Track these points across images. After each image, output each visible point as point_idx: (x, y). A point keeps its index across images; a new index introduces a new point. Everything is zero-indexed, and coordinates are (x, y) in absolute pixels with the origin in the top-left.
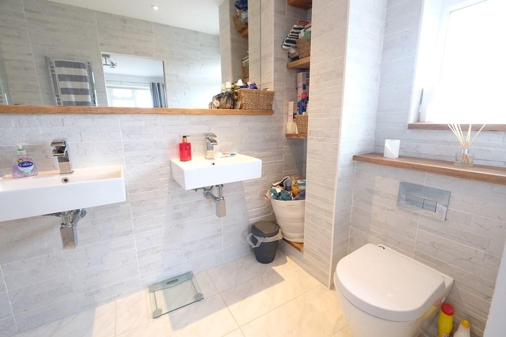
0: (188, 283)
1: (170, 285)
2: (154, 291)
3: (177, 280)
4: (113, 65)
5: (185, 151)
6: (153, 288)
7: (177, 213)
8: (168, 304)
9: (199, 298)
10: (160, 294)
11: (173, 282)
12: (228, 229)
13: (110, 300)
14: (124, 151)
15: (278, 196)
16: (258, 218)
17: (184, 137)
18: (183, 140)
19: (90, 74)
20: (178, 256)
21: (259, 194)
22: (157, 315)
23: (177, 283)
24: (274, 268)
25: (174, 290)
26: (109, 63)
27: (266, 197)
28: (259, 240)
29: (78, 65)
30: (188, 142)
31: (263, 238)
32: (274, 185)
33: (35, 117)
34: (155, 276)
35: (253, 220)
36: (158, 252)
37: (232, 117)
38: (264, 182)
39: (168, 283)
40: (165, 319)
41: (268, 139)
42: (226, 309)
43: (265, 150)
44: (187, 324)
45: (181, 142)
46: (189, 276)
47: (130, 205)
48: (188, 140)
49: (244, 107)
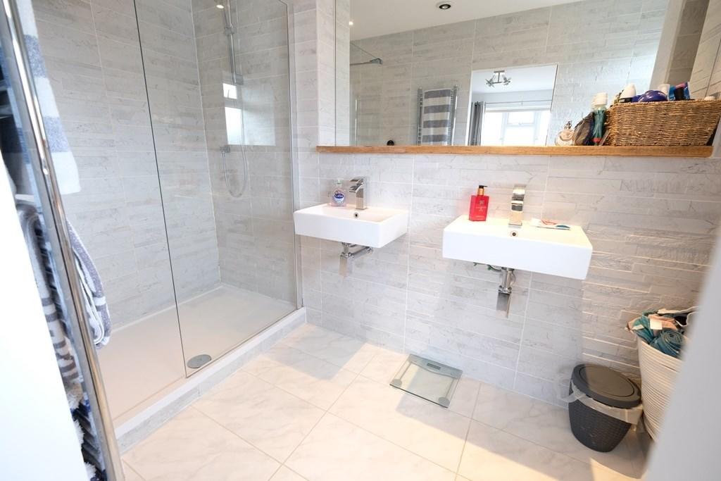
0: (449, 380)
1: (428, 368)
2: (411, 363)
3: (439, 368)
4: (506, 81)
5: (479, 206)
6: (413, 359)
7: (457, 287)
8: (413, 384)
9: (443, 403)
10: (414, 368)
11: (433, 366)
12: (531, 346)
13: (377, 344)
14: (414, 196)
15: (651, 337)
16: (606, 361)
17: (481, 187)
18: (479, 192)
19: (453, 102)
20: (448, 341)
21: (619, 317)
22: (396, 384)
23: (438, 371)
24: (594, 463)
25: (431, 376)
26: (502, 79)
27: (628, 327)
28: (574, 392)
29: (443, 94)
30: (485, 194)
31: (584, 395)
32: (660, 312)
33: (353, 156)
34: (420, 348)
35: (590, 357)
36: (427, 322)
37: (582, 159)
38: (643, 299)
39: (429, 365)
40: (398, 395)
41: (680, 212)
42: (461, 442)
43: (660, 233)
44: (411, 416)
45: (475, 193)
46: (455, 374)
47: (408, 256)
48: (487, 192)
49: (614, 141)
